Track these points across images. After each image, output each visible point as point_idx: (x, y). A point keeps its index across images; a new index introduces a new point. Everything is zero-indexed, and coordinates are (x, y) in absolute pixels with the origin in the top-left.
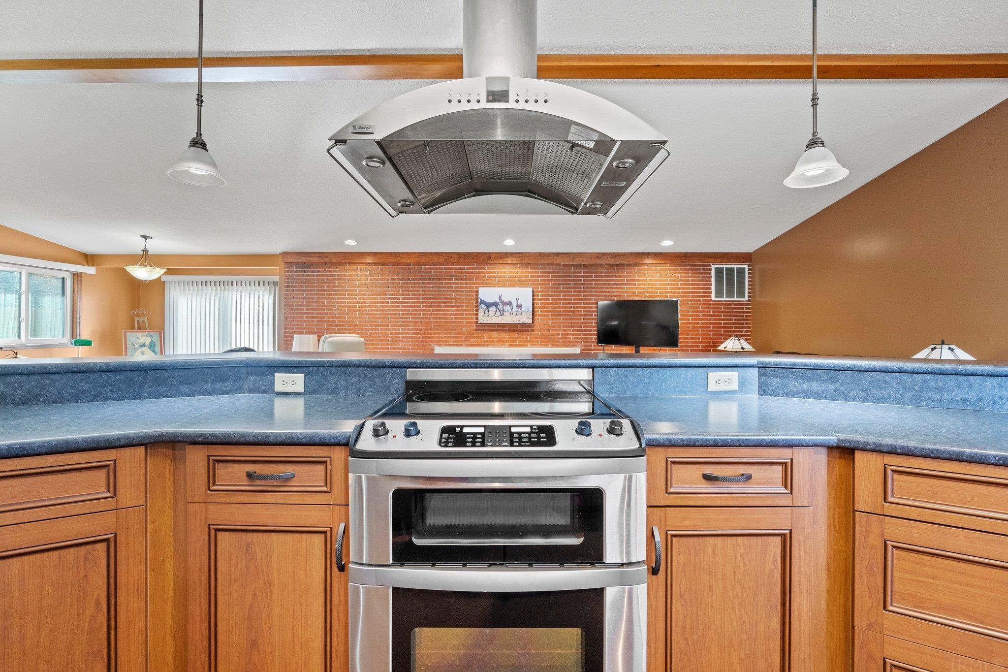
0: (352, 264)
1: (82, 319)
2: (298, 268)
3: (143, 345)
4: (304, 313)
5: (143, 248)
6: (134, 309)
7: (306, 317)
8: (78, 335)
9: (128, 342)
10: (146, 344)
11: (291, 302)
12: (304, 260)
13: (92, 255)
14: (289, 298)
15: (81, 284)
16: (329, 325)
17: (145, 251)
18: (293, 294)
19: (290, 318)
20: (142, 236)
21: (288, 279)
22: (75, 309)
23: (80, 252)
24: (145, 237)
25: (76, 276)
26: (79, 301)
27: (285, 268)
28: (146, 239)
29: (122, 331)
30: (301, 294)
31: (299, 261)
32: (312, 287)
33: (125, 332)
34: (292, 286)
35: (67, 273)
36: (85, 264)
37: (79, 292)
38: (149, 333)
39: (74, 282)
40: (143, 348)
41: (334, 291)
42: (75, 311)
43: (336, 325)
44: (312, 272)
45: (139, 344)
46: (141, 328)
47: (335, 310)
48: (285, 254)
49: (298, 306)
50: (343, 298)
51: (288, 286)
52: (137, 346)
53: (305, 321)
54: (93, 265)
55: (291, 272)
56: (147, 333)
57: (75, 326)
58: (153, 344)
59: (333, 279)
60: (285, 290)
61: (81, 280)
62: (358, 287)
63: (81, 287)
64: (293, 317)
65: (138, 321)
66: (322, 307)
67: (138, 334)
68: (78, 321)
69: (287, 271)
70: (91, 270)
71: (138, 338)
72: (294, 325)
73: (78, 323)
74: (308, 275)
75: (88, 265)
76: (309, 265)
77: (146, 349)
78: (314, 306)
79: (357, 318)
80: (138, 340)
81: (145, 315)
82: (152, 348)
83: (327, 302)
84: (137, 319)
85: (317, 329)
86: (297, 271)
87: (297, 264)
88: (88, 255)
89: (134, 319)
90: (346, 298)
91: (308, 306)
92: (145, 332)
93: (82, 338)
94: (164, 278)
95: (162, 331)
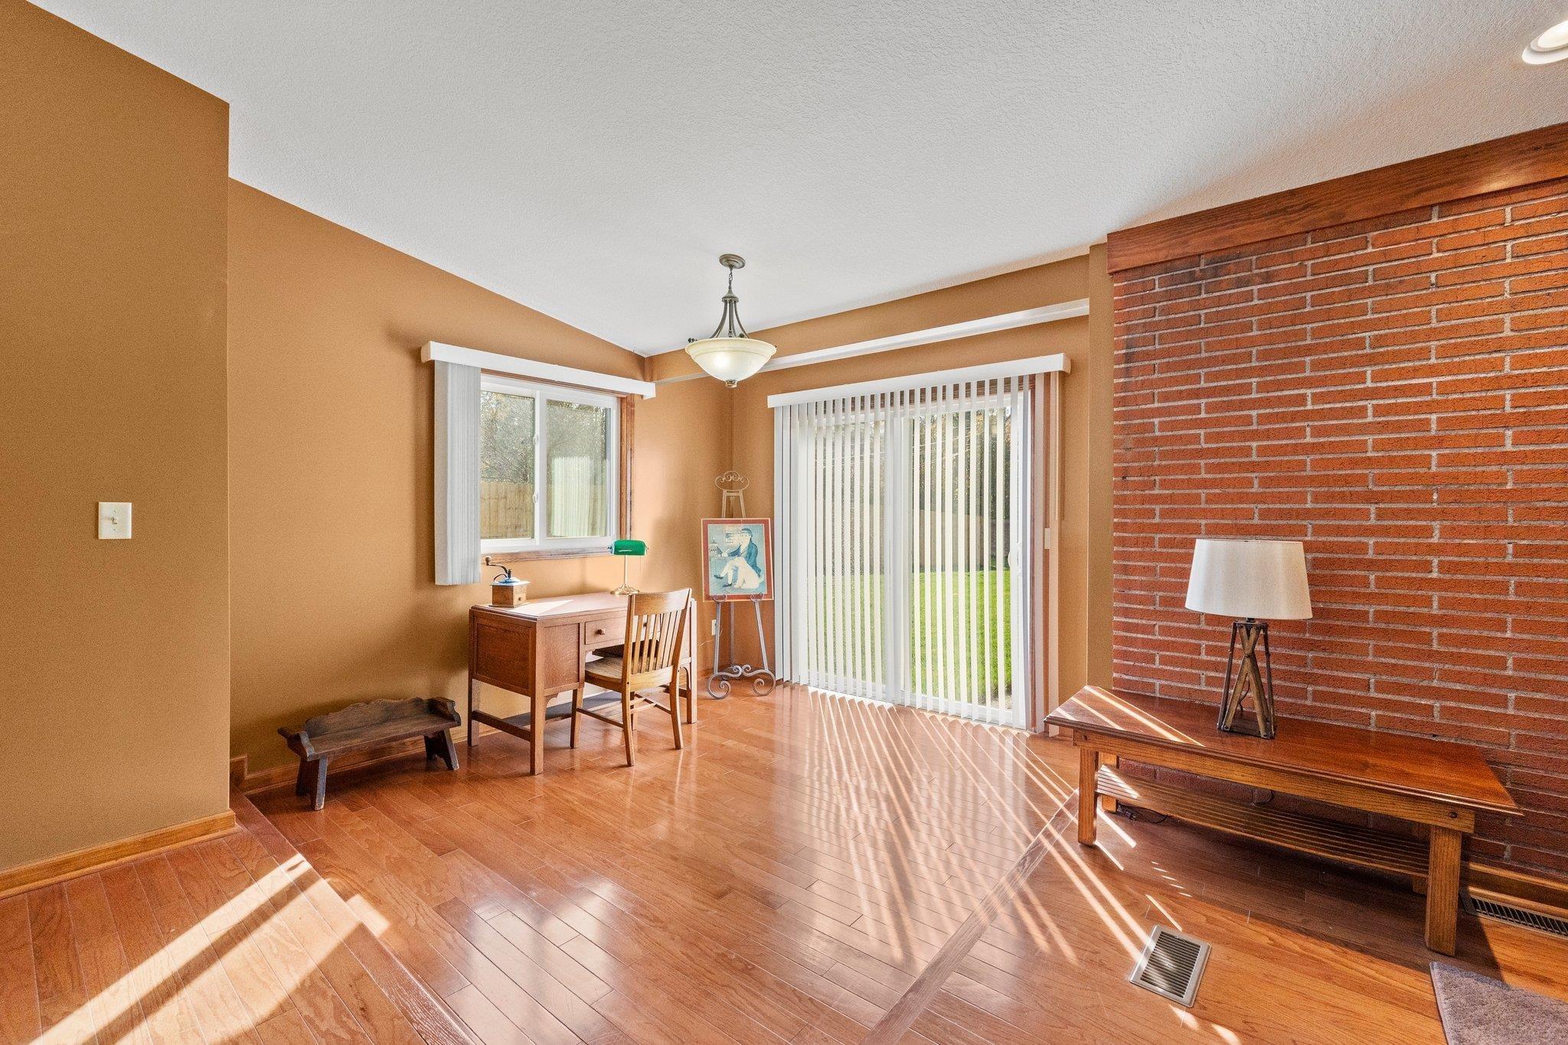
0: (1464, 207)
1: (634, 495)
2: (1174, 280)
3: (736, 553)
4: (1201, 453)
5: (725, 293)
6: (721, 473)
7: (1210, 468)
8: (629, 530)
9: (710, 545)
10: (741, 551)
11: (1144, 414)
12: (1197, 243)
13: (651, 359)
14: (1135, 400)
15: (632, 422)
16: (1330, 497)
17: (731, 299)
18: (1152, 384)
19: (1141, 472)
20: (721, 262)
21: (1128, 330)
22: (624, 475)
23: (631, 353)
24: (730, 261)
25: (626, 402)
26: (628, 458)
27: (1118, 292)
28: (731, 267)
29: (700, 521)
30: (1187, 380)
31: (1178, 252)
32: (1238, 344)
33: (706, 523)
34: (1148, 356)
35: (611, 396)
36: (641, 377)
38: (747, 526)
39: (622, 417)
40: (736, 558)
41: (1360, 344)
42: (624, 479)
43: (1371, 498)
44: (1240, 282)
46: (732, 514)
47: (1364, 429)
48: (1118, 238)
49: (1173, 425)
50: (1415, 372)
51: (1128, 358)
52: (725, 555)
53: (1204, 484)
54: (651, 380)
55: (1143, 300)
56: (742, 526)
57: (624, 512)
58: (754, 551)
59: (1350, 296)
60: (1117, 374)
61: (632, 413)
62: (1513, 307)
63: (632, 427)
64: (1151, 471)
65: (728, 497)
66: (1293, 420)
67: (728, 528)
68: (629, 499)
69: (1127, 303)
70: (646, 389)
71: (728, 535)
72: (1156, 499)
73: (629, 503)
74: (1219, 301)
75: (645, 380)
76: (1221, 260)
77: (740, 561)
78: (1248, 420)
79: (1506, 458)
80: (727, 540)
81: (740, 485)
82: (752, 560)
83: (1317, 398)
84: (725, 493)
85: (1264, 514)
86: (1169, 296)
87: (1165, 265)
88: (643, 358)
89: (721, 493)
90: (1433, 371)
91: (1218, 422)
92: (739, 522)
93: (633, 539)
94: (773, 401)
95: (769, 519)
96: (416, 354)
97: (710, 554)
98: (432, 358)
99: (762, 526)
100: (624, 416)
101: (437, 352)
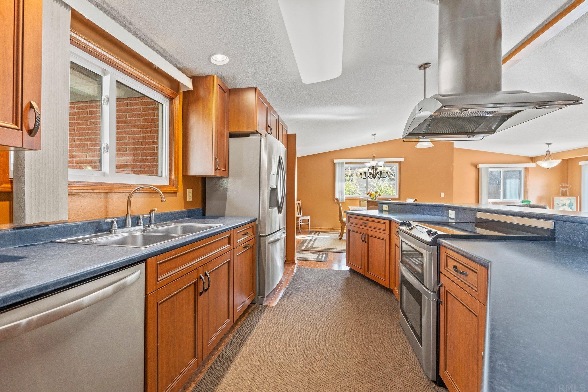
5: (547, 150)
8: (527, 198)
9: (554, 203)
10: (566, 204)
13: (535, 157)
15: (528, 173)
17: (548, 152)
20: (546, 144)
22: (526, 185)
23: (528, 157)
24: (548, 144)
25: (527, 169)
26: (527, 182)
28: (549, 145)
29: (551, 197)
33: (553, 197)
35: (522, 168)
36: (531, 162)
37: (527, 177)
38: (569, 198)
39: (525, 172)
40: (564, 206)
45: (562, 204)
46: (564, 194)
52: (560, 205)
54: (535, 162)
56: (567, 198)
57: (526, 194)
58: (571, 205)
61: (528, 171)
67: (561, 198)
68: (527, 191)
70: (533, 165)
71: (561, 200)
75: (533, 162)
80: (561, 201)
81: (567, 187)
82: (571, 207)
84: (561, 189)
88: (532, 157)
92: (566, 197)
93: (528, 200)
94: (580, 163)
95: (578, 196)
96: (476, 166)
97: (554, 205)
98: (479, 167)
99: (576, 198)
100: (526, 172)
101: (480, 166)
